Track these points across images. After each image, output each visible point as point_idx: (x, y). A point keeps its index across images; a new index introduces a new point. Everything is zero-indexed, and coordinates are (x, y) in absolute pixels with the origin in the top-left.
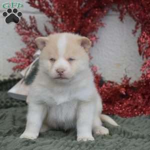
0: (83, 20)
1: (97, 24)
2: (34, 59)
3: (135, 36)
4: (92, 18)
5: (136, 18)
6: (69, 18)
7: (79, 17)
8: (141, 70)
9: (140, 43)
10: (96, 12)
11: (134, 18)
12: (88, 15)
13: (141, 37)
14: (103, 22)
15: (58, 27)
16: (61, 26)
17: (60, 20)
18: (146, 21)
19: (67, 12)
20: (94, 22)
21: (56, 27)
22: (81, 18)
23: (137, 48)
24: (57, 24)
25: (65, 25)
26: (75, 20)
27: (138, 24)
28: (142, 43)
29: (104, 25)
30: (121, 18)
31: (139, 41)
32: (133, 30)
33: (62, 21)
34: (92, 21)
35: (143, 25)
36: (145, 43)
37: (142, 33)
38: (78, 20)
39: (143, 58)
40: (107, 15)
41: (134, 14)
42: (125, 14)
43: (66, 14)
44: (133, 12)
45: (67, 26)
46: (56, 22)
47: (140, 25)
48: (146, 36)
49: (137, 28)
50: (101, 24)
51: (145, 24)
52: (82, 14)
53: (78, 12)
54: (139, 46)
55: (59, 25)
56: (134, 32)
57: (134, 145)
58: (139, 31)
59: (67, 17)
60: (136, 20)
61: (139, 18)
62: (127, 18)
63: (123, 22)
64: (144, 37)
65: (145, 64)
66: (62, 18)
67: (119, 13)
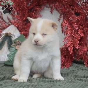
0: (29, 13)
1: (38, 15)
2: (2, 36)
3: (59, 22)
4: (34, 12)
5: (60, 12)
6: (21, 12)
7: (27, 11)
8: (63, 42)
9: (62, 26)
10: (37, 9)
11: (59, 12)
12: (33, 10)
13: (63, 23)
14: (41, 14)
15: (15, 17)
16: (16, 17)
17: (16, 13)
18: (65, 13)
19: (20, 9)
20: (36, 14)
21: (14, 17)
22: (28, 12)
23: (61, 29)
24: (14, 15)
25: (19, 16)
26: (25, 13)
27: (61, 15)
28: (64, 26)
29: (42, 16)
30: (51, 12)
31: (62, 25)
32: (58, 19)
33: (17, 14)
34: (35, 13)
35: (64, 15)
36: (65, 26)
37: (64, 20)
38: (27, 13)
39: (64, 34)
40: (43, 10)
41: (59, 10)
42: (54, 9)
43: (19, 10)
44: (58, 8)
45: (20, 16)
46: (14, 14)
47: (62, 15)
48: (66, 22)
49: (60, 17)
50: (40, 15)
51: (65, 15)
52: (29, 9)
53: (26, 9)
54: (62, 28)
55: (15, 16)
56: (59, 20)
57: (59, 85)
58: (62, 19)
59: (20, 11)
60: (60, 13)
61: (61, 11)
62: (55, 12)
63: (52, 14)
64: (64, 22)
65: (66, 38)
66: (17, 12)
67: (50, 9)
